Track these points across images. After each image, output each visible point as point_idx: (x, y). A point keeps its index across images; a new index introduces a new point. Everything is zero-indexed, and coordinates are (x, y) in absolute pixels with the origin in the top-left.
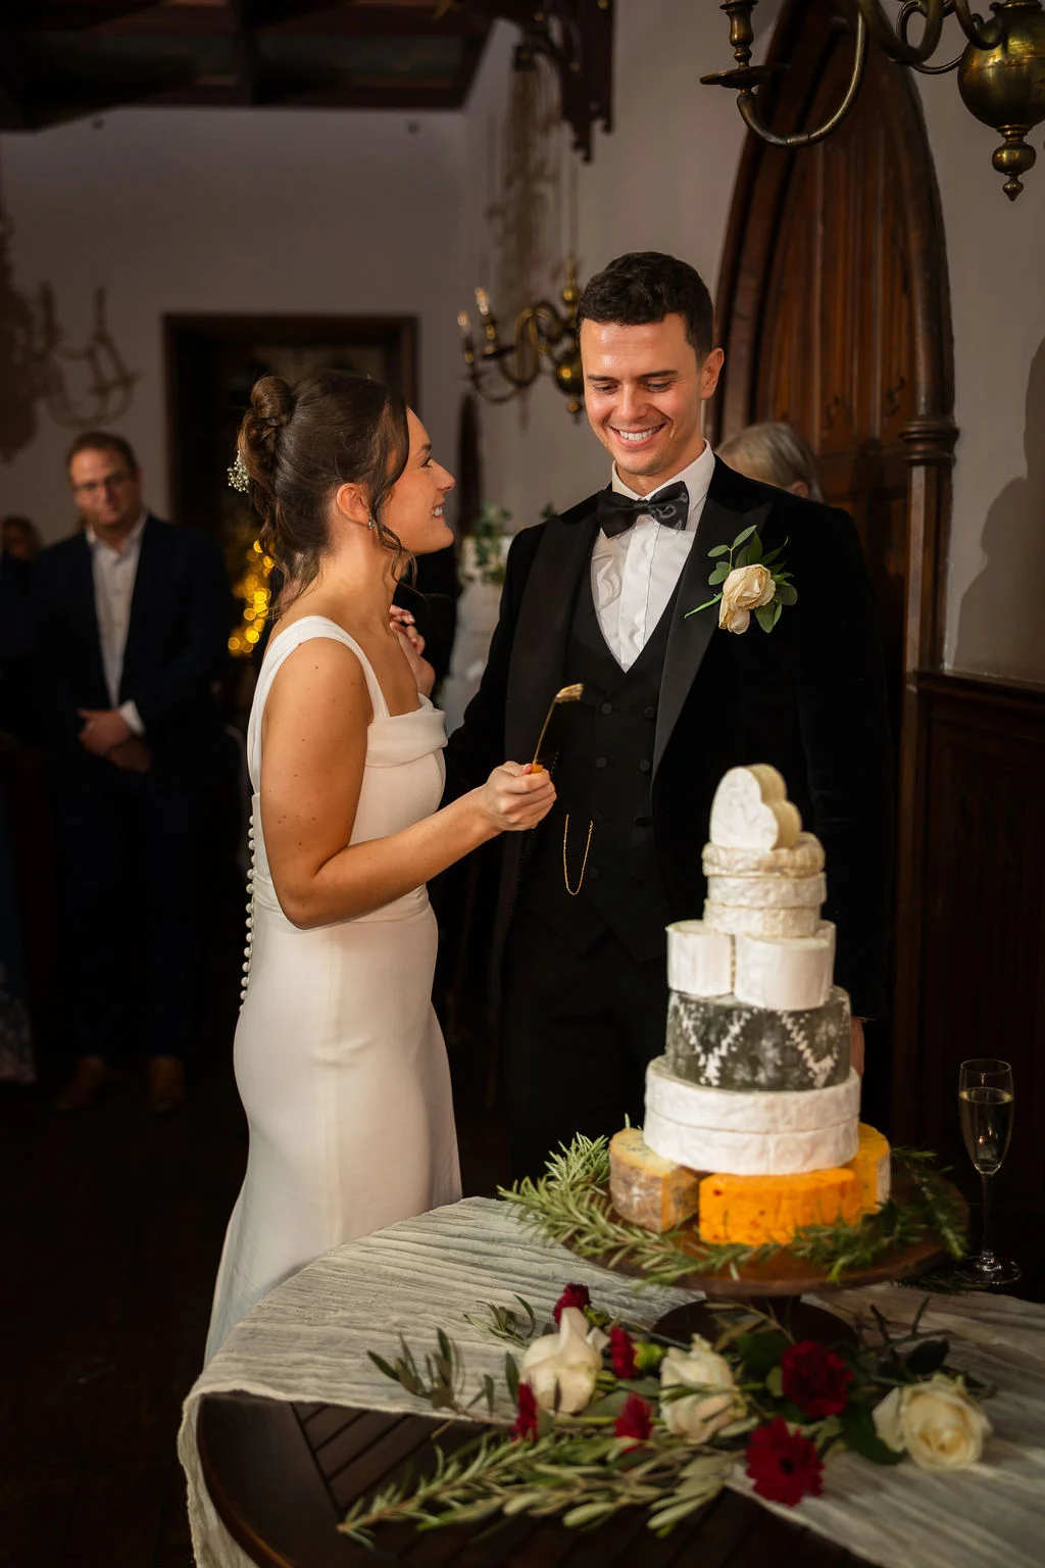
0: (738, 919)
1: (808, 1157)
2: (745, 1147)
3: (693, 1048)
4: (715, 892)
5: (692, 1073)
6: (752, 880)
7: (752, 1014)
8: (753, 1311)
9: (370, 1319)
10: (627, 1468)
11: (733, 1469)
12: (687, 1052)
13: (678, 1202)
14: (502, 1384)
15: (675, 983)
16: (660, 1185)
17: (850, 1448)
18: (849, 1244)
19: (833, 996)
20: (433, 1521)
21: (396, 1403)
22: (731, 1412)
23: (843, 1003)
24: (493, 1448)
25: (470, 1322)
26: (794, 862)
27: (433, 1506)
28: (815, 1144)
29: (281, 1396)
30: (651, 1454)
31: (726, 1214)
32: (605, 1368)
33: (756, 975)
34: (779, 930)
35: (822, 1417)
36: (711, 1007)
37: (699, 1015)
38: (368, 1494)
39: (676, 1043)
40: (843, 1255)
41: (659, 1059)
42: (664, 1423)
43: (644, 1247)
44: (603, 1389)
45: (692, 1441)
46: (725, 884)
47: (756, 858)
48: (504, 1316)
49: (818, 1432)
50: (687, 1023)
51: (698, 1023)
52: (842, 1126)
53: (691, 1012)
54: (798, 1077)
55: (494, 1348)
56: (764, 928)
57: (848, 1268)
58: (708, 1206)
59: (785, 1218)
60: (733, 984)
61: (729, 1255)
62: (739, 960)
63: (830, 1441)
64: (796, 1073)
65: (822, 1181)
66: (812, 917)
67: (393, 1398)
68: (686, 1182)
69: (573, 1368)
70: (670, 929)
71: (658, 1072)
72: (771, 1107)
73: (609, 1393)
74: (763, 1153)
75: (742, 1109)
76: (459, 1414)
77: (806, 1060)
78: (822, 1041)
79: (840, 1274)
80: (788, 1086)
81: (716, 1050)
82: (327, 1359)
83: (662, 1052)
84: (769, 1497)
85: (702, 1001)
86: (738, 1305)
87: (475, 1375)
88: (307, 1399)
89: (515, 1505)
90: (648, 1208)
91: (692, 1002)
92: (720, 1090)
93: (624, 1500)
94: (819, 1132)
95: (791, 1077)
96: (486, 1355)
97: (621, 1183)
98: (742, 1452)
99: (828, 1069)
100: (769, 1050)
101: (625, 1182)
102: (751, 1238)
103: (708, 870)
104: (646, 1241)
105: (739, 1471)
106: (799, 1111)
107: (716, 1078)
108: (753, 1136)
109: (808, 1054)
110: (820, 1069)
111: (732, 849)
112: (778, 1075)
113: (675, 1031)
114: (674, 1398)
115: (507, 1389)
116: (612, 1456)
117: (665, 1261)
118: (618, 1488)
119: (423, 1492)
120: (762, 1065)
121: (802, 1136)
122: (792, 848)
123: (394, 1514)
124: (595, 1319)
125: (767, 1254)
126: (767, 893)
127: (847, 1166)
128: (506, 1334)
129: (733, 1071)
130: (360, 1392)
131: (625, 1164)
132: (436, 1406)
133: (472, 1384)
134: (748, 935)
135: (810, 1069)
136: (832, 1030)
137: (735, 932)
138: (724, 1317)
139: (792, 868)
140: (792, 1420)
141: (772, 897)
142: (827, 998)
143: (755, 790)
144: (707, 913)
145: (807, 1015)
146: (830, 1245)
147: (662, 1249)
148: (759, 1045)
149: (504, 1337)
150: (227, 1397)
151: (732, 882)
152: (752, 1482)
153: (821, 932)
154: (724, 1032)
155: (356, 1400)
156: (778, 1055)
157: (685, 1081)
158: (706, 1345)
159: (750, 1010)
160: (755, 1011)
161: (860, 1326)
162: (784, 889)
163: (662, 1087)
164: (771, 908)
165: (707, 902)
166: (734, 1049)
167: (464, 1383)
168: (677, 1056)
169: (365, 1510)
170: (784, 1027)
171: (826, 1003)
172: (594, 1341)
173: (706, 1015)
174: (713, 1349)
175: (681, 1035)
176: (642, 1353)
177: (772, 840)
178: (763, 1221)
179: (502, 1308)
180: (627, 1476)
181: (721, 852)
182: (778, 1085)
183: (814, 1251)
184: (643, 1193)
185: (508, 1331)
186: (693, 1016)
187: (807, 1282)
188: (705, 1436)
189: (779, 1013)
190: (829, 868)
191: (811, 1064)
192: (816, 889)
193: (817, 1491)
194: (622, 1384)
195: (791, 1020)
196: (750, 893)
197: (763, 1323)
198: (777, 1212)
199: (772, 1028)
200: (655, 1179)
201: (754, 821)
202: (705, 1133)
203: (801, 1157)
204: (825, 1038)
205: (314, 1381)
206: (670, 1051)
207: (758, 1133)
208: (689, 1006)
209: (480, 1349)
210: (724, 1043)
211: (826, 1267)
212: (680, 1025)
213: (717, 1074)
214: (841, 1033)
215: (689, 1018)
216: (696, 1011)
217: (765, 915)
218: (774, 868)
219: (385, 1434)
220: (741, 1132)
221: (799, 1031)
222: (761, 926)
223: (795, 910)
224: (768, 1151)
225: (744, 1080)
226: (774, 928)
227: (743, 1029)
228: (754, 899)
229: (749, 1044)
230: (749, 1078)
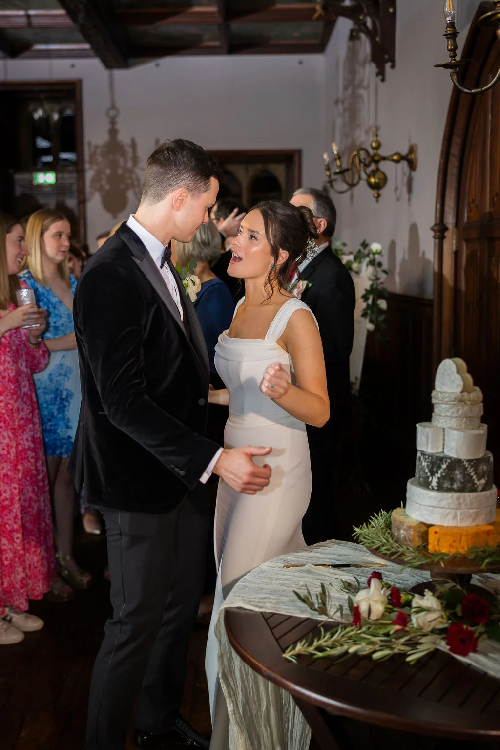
0: (446, 421)
1: (473, 520)
2: (448, 515)
3: (427, 473)
4: (437, 410)
5: (426, 485)
6: (452, 405)
7: (451, 460)
8: (450, 582)
9: (291, 584)
10: (397, 639)
11: (440, 642)
12: (424, 476)
13: (419, 537)
14: (346, 609)
15: (419, 448)
16: (412, 529)
17: (490, 638)
18: (490, 555)
19: (485, 454)
20: (320, 654)
21: (303, 614)
22: (440, 619)
23: (490, 457)
24: (343, 629)
25: (332, 586)
26: (470, 398)
27: (320, 649)
28: (477, 515)
29: (257, 609)
30: (407, 633)
31: (439, 541)
32: (389, 604)
33: (453, 444)
34: (463, 426)
35: (478, 625)
36: (434, 457)
37: (429, 460)
38: (295, 644)
39: (420, 472)
40: (487, 559)
41: (412, 479)
42: (413, 625)
43: (406, 552)
44: (388, 611)
45: (424, 631)
46: (441, 407)
47: (454, 396)
48: (346, 585)
49: (476, 629)
50: (424, 464)
51: (429, 464)
52: (489, 508)
53: (426, 459)
54: (471, 487)
55: (342, 596)
56: (457, 425)
57: (490, 564)
58: (432, 538)
59: (464, 543)
60: (443, 448)
61: (440, 557)
62: (446, 438)
63: (481, 634)
64: (469, 485)
65: (480, 529)
66: (477, 421)
67: (302, 612)
68: (424, 529)
69: (375, 601)
70: (417, 425)
71: (412, 484)
72: (458, 499)
73: (390, 613)
74: (455, 517)
75: (446, 499)
76: (329, 618)
77: (474, 480)
78: (480, 472)
79: (486, 565)
80: (467, 490)
81: (436, 475)
82: (275, 597)
83: (414, 476)
84: (455, 653)
85: (430, 455)
86: (443, 579)
87: (335, 605)
88: (268, 611)
89: (352, 650)
90: (407, 538)
91: (426, 455)
92: (438, 491)
93: (396, 651)
94: (479, 509)
95: (467, 486)
96: (339, 598)
97: (396, 529)
98: (444, 636)
99: (483, 484)
100: (458, 475)
101: (398, 528)
102: (450, 552)
103: (434, 401)
104: (407, 551)
105: (443, 643)
106: (470, 501)
107: (436, 486)
108: (450, 510)
109: (474, 477)
110: (480, 484)
111: (444, 392)
112: (462, 485)
113: (419, 467)
114: (417, 612)
115: (349, 611)
116: (391, 632)
117: (414, 559)
118: (393, 646)
119: (316, 644)
120: (455, 481)
121: (471, 511)
122: (469, 393)
123: (305, 651)
124: (384, 585)
125: (456, 557)
126: (458, 411)
127: (490, 524)
128: (347, 591)
129: (443, 483)
130: (289, 609)
131: (397, 521)
132: (320, 614)
133: (334, 608)
134: (450, 428)
135: (475, 484)
136: (485, 468)
137: (445, 426)
138: (437, 583)
139: (469, 401)
140: (465, 624)
141: (460, 412)
142: (483, 455)
143: (454, 368)
144: (433, 419)
146: (482, 554)
147: (413, 554)
148: (454, 473)
149: (347, 592)
150: (235, 610)
151: (443, 406)
152: (448, 647)
153: (481, 428)
154: (439, 467)
155: (287, 612)
156: (462, 477)
157: (424, 488)
158: (430, 593)
159: (450, 458)
160: (453, 459)
161: (497, 594)
162: (465, 409)
163: (413, 490)
164: (460, 417)
165: (433, 414)
166: (443, 474)
167: (331, 608)
168: (420, 477)
169: (294, 648)
170: (465, 465)
171: (483, 457)
172: (384, 593)
173: (432, 460)
174: (433, 595)
175: (422, 468)
176: (404, 597)
177: (460, 389)
178: (454, 544)
179: (346, 581)
180: (397, 641)
181: (439, 394)
182: (461, 490)
183: (475, 557)
184: (405, 533)
185: (348, 590)
186: (427, 460)
187: (473, 569)
188: (430, 629)
189: (463, 460)
190: (485, 401)
191: (476, 481)
192: (479, 410)
193: (475, 651)
194: (396, 609)
195: (467, 463)
196: (451, 411)
197: (455, 586)
198: (460, 541)
199: (459, 466)
200: (410, 527)
201: (453, 381)
202: (431, 508)
203: (471, 520)
204: (482, 471)
205: (270, 604)
206: (417, 475)
207: (453, 509)
208: (425, 456)
209: (338, 597)
210: (440, 472)
211: (480, 563)
212: (421, 464)
213: (436, 484)
214: (489, 469)
215: (425, 462)
216: (429, 458)
217: (457, 420)
218: (461, 400)
219: (299, 624)
220: (446, 509)
221: (471, 468)
222: (455, 424)
223: (470, 418)
224: (457, 517)
225: (447, 487)
226: (461, 425)
227: (447, 466)
228: (452, 413)
229: (450, 472)
230: (449, 487)
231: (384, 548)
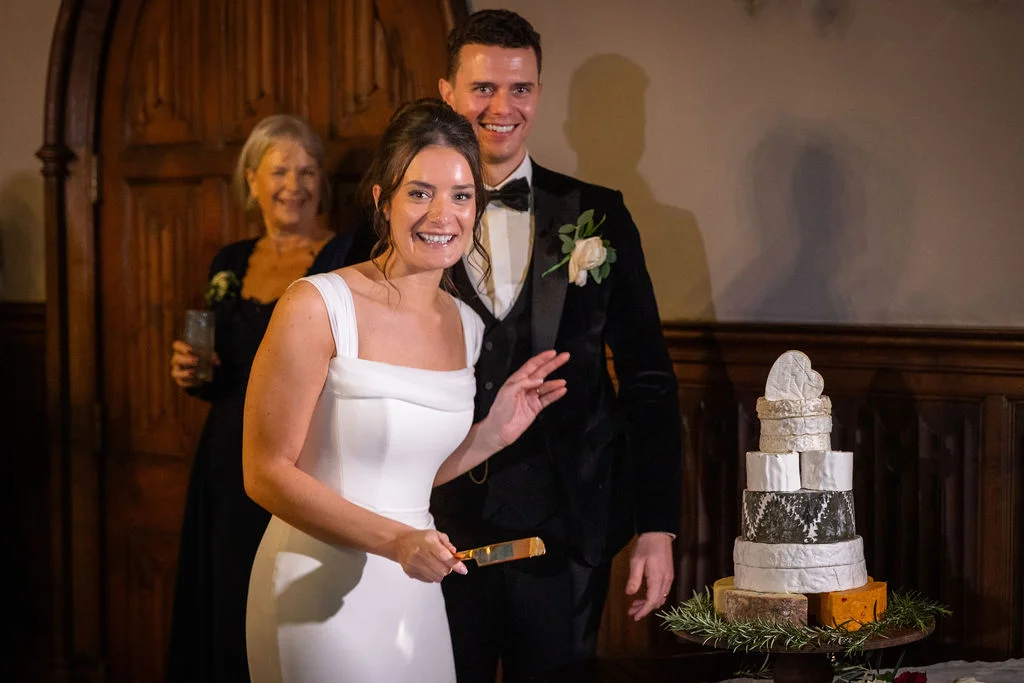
3: (799, 522)
5: (802, 538)
7: (832, 495)
12: (792, 526)
36: (808, 495)
39: (779, 523)
46: (795, 423)
50: (791, 508)
51: (800, 506)
53: (793, 501)
72: (850, 548)
80: (848, 536)
81: (814, 520)
90: (797, 621)
91: (790, 495)
92: (820, 544)
100: (841, 516)
107: (815, 537)
108: (845, 567)
112: (845, 530)
113: (776, 516)
120: (839, 525)
129: (824, 531)
137: (804, 450)
143: (806, 361)
148: (837, 513)
154: (818, 508)
166: (824, 518)
168: (782, 530)
175: (785, 516)
184: (793, 613)
186: (795, 503)
189: (841, 493)
195: (847, 497)
199: (841, 502)
207: (847, 564)
210: (819, 515)
212: (783, 510)
215: (791, 504)
225: (831, 537)
227: (828, 505)
229: (832, 513)
230: (833, 535)
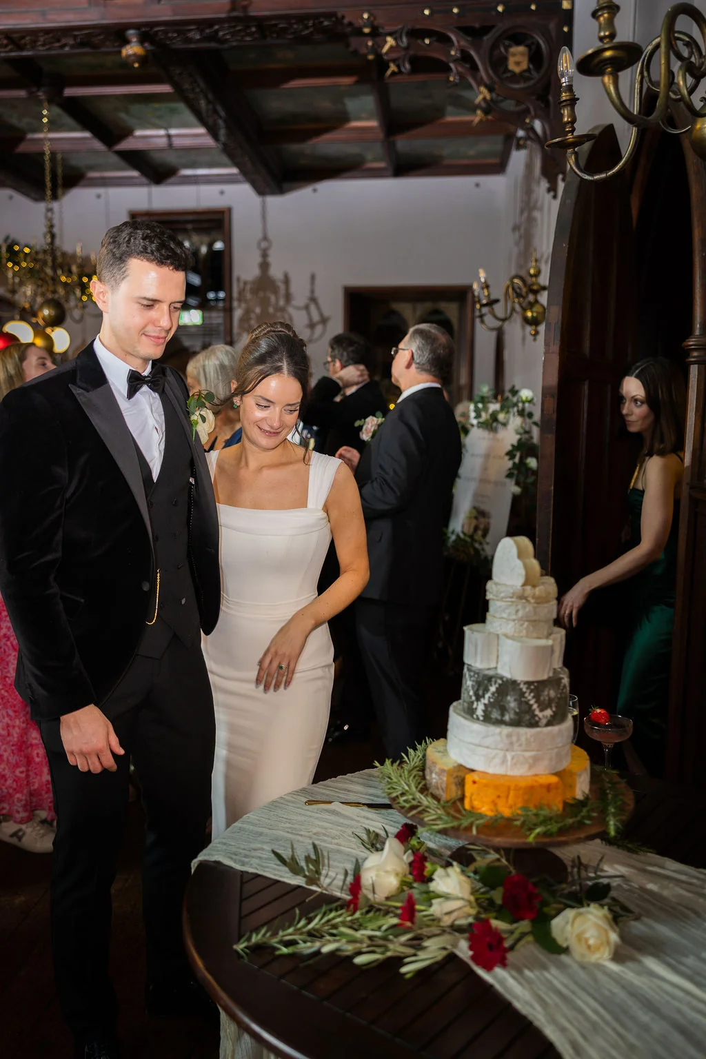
0: (501, 625)
1: (531, 767)
2: (494, 758)
3: (471, 697)
4: (493, 607)
5: (470, 712)
6: (510, 603)
7: (503, 681)
8: (493, 852)
10: (396, 935)
12: (469, 700)
13: (455, 786)
15: (466, 659)
16: (445, 774)
17: (535, 941)
18: (546, 821)
23: (564, 678)
26: (534, 594)
28: (536, 759)
33: (507, 658)
34: (524, 633)
35: (521, 919)
36: (481, 675)
37: (476, 679)
39: (464, 694)
40: (539, 827)
41: (457, 703)
44: (405, 886)
45: (443, 923)
46: (495, 605)
47: (512, 591)
48: (373, 837)
49: (516, 928)
50: (470, 684)
51: (474, 684)
53: (471, 677)
54: (529, 720)
56: (515, 631)
57: (541, 835)
58: (469, 789)
59: (512, 801)
60: (497, 662)
61: (473, 819)
62: (501, 649)
63: (523, 935)
64: (528, 717)
65: (538, 781)
66: (548, 626)
68: (461, 774)
70: (466, 628)
71: (455, 710)
72: (509, 736)
74: (504, 761)
75: (493, 735)
76: (323, 890)
77: (534, 710)
78: (544, 700)
79: (535, 838)
80: (523, 724)
81: (482, 700)
83: (459, 699)
84: (478, 966)
85: (477, 671)
86: (484, 848)
90: (439, 787)
91: (473, 671)
92: (483, 723)
93: (390, 954)
94: (540, 753)
95: (525, 719)
97: (428, 770)
98: (467, 935)
99: (549, 716)
101: (430, 770)
102: (489, 811)
103: (489, 596)
104: (432, 805)
105: (465, 945)
106: (527, 739)
107: (483, 716)
108: (498, 751)
109: (535, 706)
110: (543, 716)
111: (501, 584)
112: (516, 717)
116: (384, 928)
117: (438, 818)
120: (507, 711)
121: (528, 754)
122: (534, 586)
125: (496, 820)
126: (517, 611)
127: (555, 774)
129: (491, 712)
131: (433, 760)
132: (311, 883)
134: (506, 636)
135: (537, 715)
137: (500, 632)
138: (477, 853)
139: (534, 597)
141: (520, 614)
142: (553, 674)
143: (515, 551)
144: (487, 621)
145: (536, 684)
146: (534, 820)
147: (438, 811)
148: (506, 700)
151: (500, 604)
152: (470, 954)
154: (486, 690)
156: (517, 706)
157: (467, 717)
158: (459, 869)
159: (502, 678)
160: (505, 679)
162: (527, 610)
163: (456, 720)
164: (521, 619)
165: (488, 614)
166: (492, 700)
168: (464, 702)
170: (521, 689)
171: (551, 677)
172: (407, 859)
173: (479, 679)
175: (466, 689)
176: (429, 867)
177: (522, 580)
178: (499, 802)
179: (374, 831)
180: (396, 940)
181: (497, 586)
182: (516, 723)
183: (524, 822)
184: (436, 777)
186: (472, 679)
189: (519, 682)
191: (537, 712)
192: (549, 610)
194: (415, 885)
195: (526, 686)
196: (507, 611)
197: (497, 860)
198: (507, 797)
199: (513, 690)
200: (443, 771)
201: (514, 569)
202: (473, 747)
203: (527, 766)
204: (547, 698)
206: (463, 699)
207: (502, 750)
208: (471, 673)
210: (487, 696)
211: (528, 833)
212: (467, 684)
213: (482, 714)
214: (559, 695)
215: (470, 680)
216: (474, 676)
217: (515, 624)
218: (522, 597)
219: (288, 893)
220: (492, 749)
221: (530, 693)
222: (513, 630)
223: (534, 622)
224: (507, 761)
225: (496, 719)
226: (520, 632)
227: (497, 689)
228: (509, 614)
229: (500, 698)
230: (499, 718)
231: (404, 798)
